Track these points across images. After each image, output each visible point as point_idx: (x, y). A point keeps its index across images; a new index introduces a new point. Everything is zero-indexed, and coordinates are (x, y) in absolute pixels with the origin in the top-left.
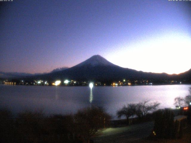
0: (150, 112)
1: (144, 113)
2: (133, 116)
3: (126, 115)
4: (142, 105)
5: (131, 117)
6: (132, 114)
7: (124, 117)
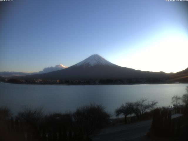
0: (148, 110)
1: (141, 112)
2: (131, 115)
3: (124, 114)
4: (140, 103)
5: (129, 116)
6: (131, 113)
7: (122, 116)
